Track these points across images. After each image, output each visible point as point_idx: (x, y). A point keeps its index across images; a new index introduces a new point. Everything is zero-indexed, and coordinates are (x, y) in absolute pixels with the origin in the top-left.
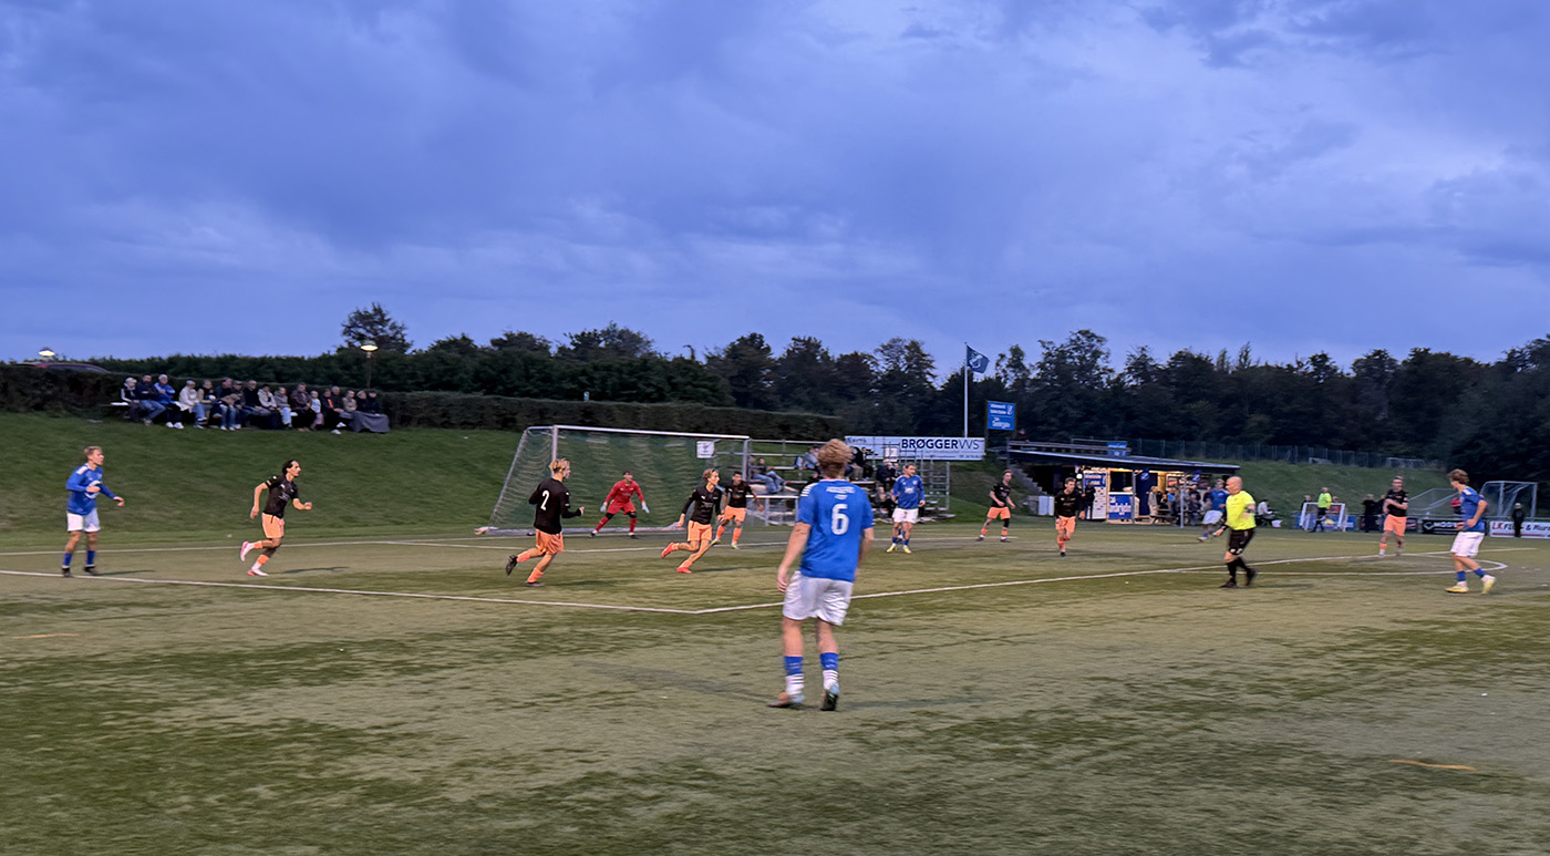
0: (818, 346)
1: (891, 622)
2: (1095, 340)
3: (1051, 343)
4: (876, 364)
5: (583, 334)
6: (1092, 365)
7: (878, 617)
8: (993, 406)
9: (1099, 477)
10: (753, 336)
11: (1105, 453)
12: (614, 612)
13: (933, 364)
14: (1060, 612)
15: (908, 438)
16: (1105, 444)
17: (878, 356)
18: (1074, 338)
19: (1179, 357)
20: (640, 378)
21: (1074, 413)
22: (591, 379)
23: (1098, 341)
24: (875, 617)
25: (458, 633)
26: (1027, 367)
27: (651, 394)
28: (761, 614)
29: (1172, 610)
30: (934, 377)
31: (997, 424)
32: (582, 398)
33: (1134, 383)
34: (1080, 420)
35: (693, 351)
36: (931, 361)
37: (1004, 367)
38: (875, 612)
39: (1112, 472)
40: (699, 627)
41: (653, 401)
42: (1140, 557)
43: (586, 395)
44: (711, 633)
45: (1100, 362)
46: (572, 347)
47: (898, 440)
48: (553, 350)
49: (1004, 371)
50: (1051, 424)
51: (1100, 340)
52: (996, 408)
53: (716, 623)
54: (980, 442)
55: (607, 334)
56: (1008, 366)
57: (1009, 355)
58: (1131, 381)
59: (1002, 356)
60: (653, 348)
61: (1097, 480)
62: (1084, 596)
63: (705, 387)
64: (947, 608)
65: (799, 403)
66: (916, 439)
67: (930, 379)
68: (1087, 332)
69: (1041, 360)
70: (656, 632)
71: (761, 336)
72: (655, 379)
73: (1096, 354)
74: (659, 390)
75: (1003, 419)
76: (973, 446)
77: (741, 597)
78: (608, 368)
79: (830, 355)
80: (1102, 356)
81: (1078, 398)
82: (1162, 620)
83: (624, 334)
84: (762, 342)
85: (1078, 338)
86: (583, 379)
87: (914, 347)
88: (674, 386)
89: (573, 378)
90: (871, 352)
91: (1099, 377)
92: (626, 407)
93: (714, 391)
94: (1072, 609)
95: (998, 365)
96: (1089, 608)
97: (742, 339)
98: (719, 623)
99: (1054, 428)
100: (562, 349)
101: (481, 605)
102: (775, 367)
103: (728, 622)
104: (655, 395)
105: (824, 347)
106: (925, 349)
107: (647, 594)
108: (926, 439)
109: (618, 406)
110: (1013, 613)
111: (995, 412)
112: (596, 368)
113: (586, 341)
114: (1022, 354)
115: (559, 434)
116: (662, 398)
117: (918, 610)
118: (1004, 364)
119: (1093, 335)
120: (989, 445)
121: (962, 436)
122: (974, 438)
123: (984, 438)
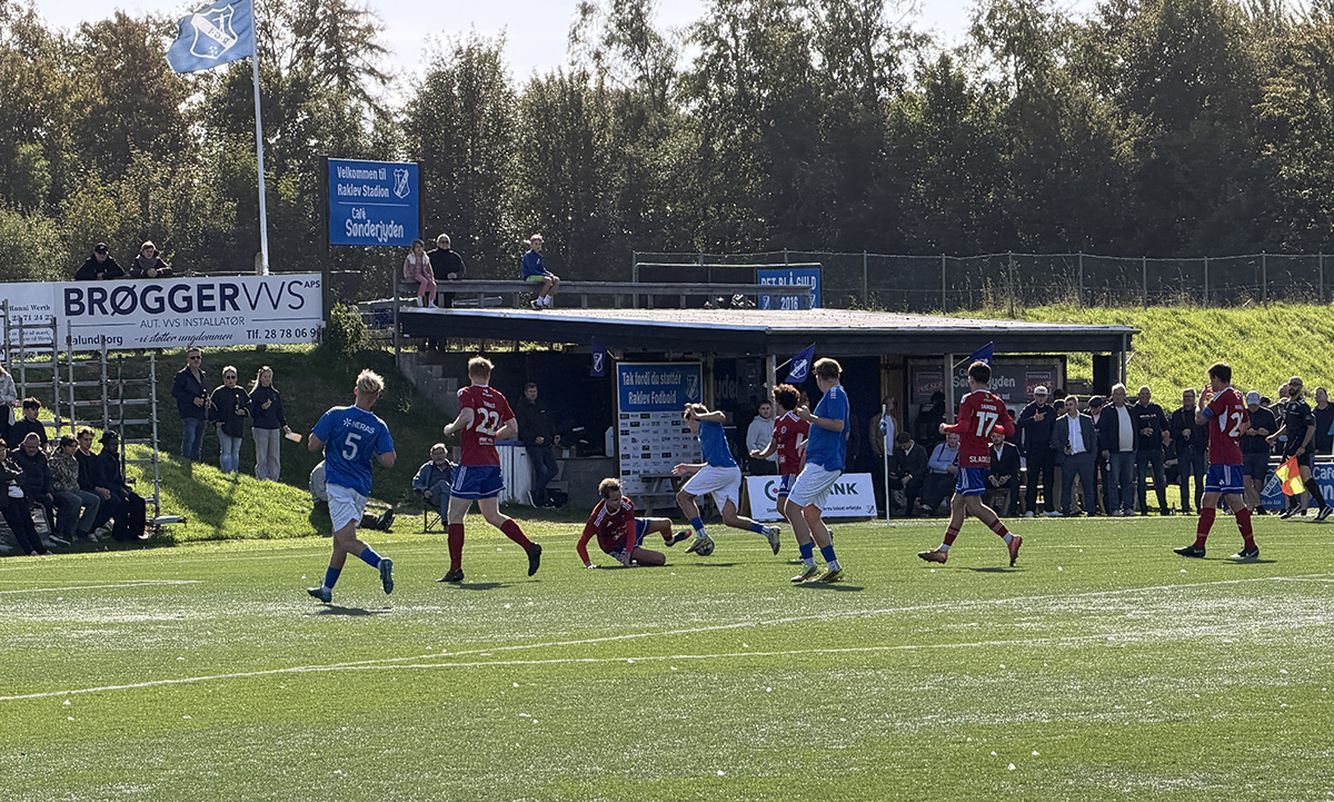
6: (868, 25)
8: (343, 173)
9: (673, 379)
13: (381, 39)
31: (360, 229)
36: (375, 31)
37: (596, 43)
45: (891, 14)
54: (309, 283)
59: (587, 11)
75: (378, 213)
76: (287, 297)
91: (889, 60)
111: (356, 191)
121: (251, 270)
122: (288, 278)
123: (317, 277)
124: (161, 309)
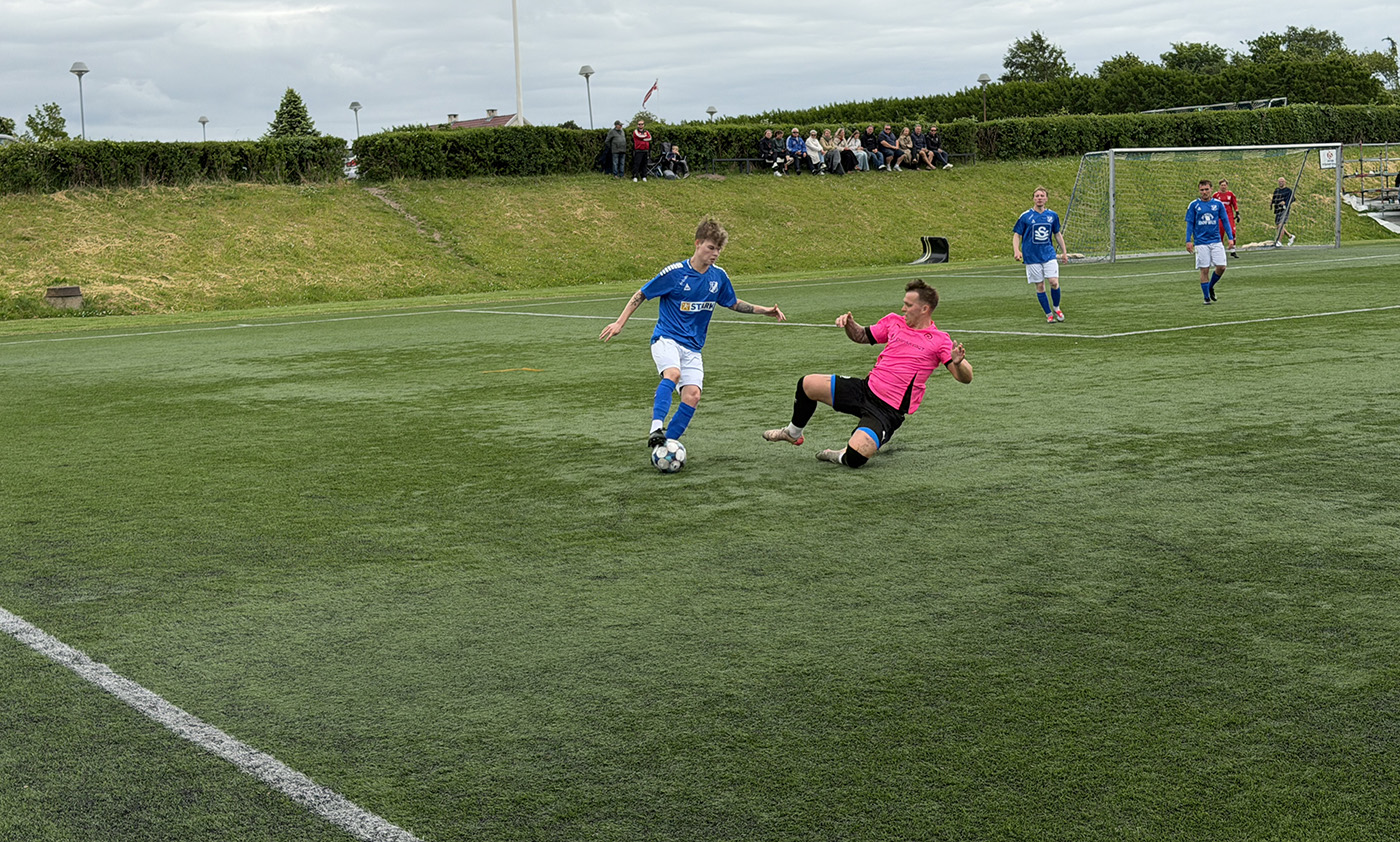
5: (1261, 39)
35: (1393, 42)
46: (1251, 54)
48: (1228, 59)
55: (1288, 39)
83: (1305, 36)
100: (1236, 58)
113: (1266, 45)
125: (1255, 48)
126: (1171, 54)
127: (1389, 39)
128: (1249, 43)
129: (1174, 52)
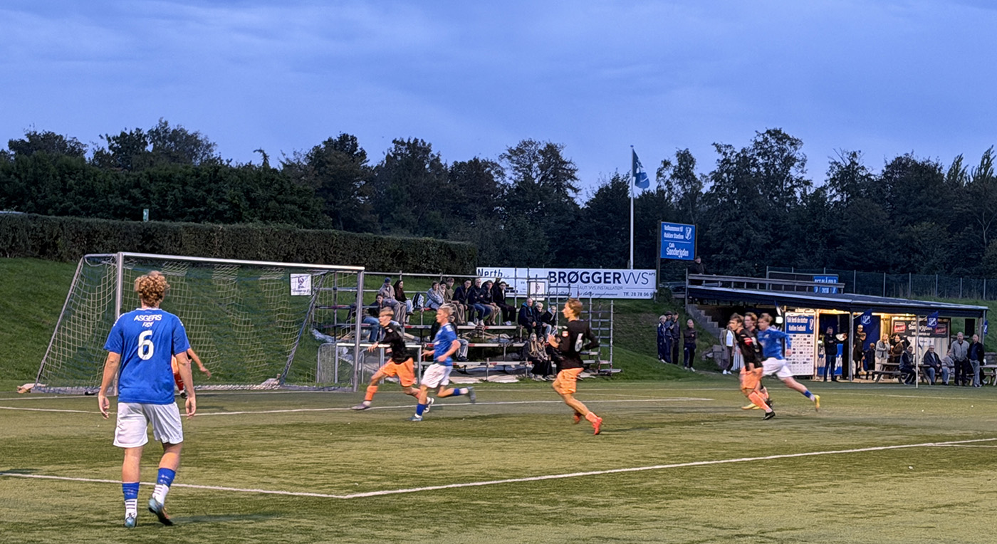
0: (427, 150)
1: (604, 512)
2: (788, 143)
3: (730, 146)
4: (501, 174)
5: (123, 135)
6: (783, 176)
7: (584, 504)
8: (667, 228)
9: (805, 321)
10: (344, 138)
11: (811, 289)
12: (236, 496)
13: (576, 174)
14: (818, 498)
15: (557, 270)
16: (811, 279)
17: (505, 164)
18: (760, 139)
19: (899, 165)
20: (209, 191)
21: (760, 238)
22: (146, 193)
23: (792, 144)
24: (580, 505)
25: (50, 523)
26: (698, 177)
27: (225, 211)
28: (432, 499)
29: (967, 497)
30: (576, 190)
31: (672, 252)
32: (140, 217)
33: (838, 198)
34: (767, 246)
35: (265, 157)
36: (573, 171)
37: (668, 177)
38: (579, 498)
39: (822, 316)
40: (357, 516)
41: (231, 221)
42: (888, 426)
43: (146, 213)
44: (379, 525)
45: (794, 172)
46: (111, 153)
47: (543, 272)
48: (89, 156)
49: (668, 183)
50: (728, 252)
51: (794, 143)
52: (671, 232)
53: (376, 512)
54: (650, 275)
55: (155, 134)
56: (673, 177)
57: (675, 162)
58: (834, 197)
59: (666, 164)
60: (215, 154)
61: (803, 324)
62: (840, 478)
63: (293, 203)
64: (668, 493)
65: (403, 224)
66: (567, 271)
67: (571, 194)
68: (778, 132)
69: (716, 168)
70: (305, 522)
71: (353, 138)
72: (229, 193)
73: (789, 161)
74: (235, 207)
75: (678, 246)
76: (641, 279)
77: (396, 478)
78: (168, 179)
79: (442, 162)
80: (797, 164)
81: (764, 218)
82: (959, 509)
83: (177, 135)
84: (356, 145)
85: (766, 140)
86: (136, 192)
87: (551, 151)
88: (253, 203)
89: (123, 192)
90: (495, 159)
91: (791, 191)
92: (196, 229)
93: (305, 209)
94: (831, 495)
95: (659, 174)
96: (854, 493)
97: (329, 143)
98: (382, 511)
99: (733, 258)
100: (99, 154)
101: (64, 486)
102: (372, 177)
103: (393, 510)
104: (228, 215)
105: (434, 151)
106: (564, 155)
107: (270, 472)
108: (580, 271)
109: (186, 228)
110: (758, 499)
111: (670, 236)
112: (151, 178)
113: (128, 144)
114: (692, 161)
115: (124, 264)
116: (239, 218)
117: (633, 494)
118: (668, 174)
119: (786, 136)
120: (661, 278)
121: (625, 266)
122: (642, 271)
123: (654, 271)
124: (588, 282)
125: (116, 145)
126: (23, 141)
127: (261, 151)
128: (109, 139)
129: (27, 140)
